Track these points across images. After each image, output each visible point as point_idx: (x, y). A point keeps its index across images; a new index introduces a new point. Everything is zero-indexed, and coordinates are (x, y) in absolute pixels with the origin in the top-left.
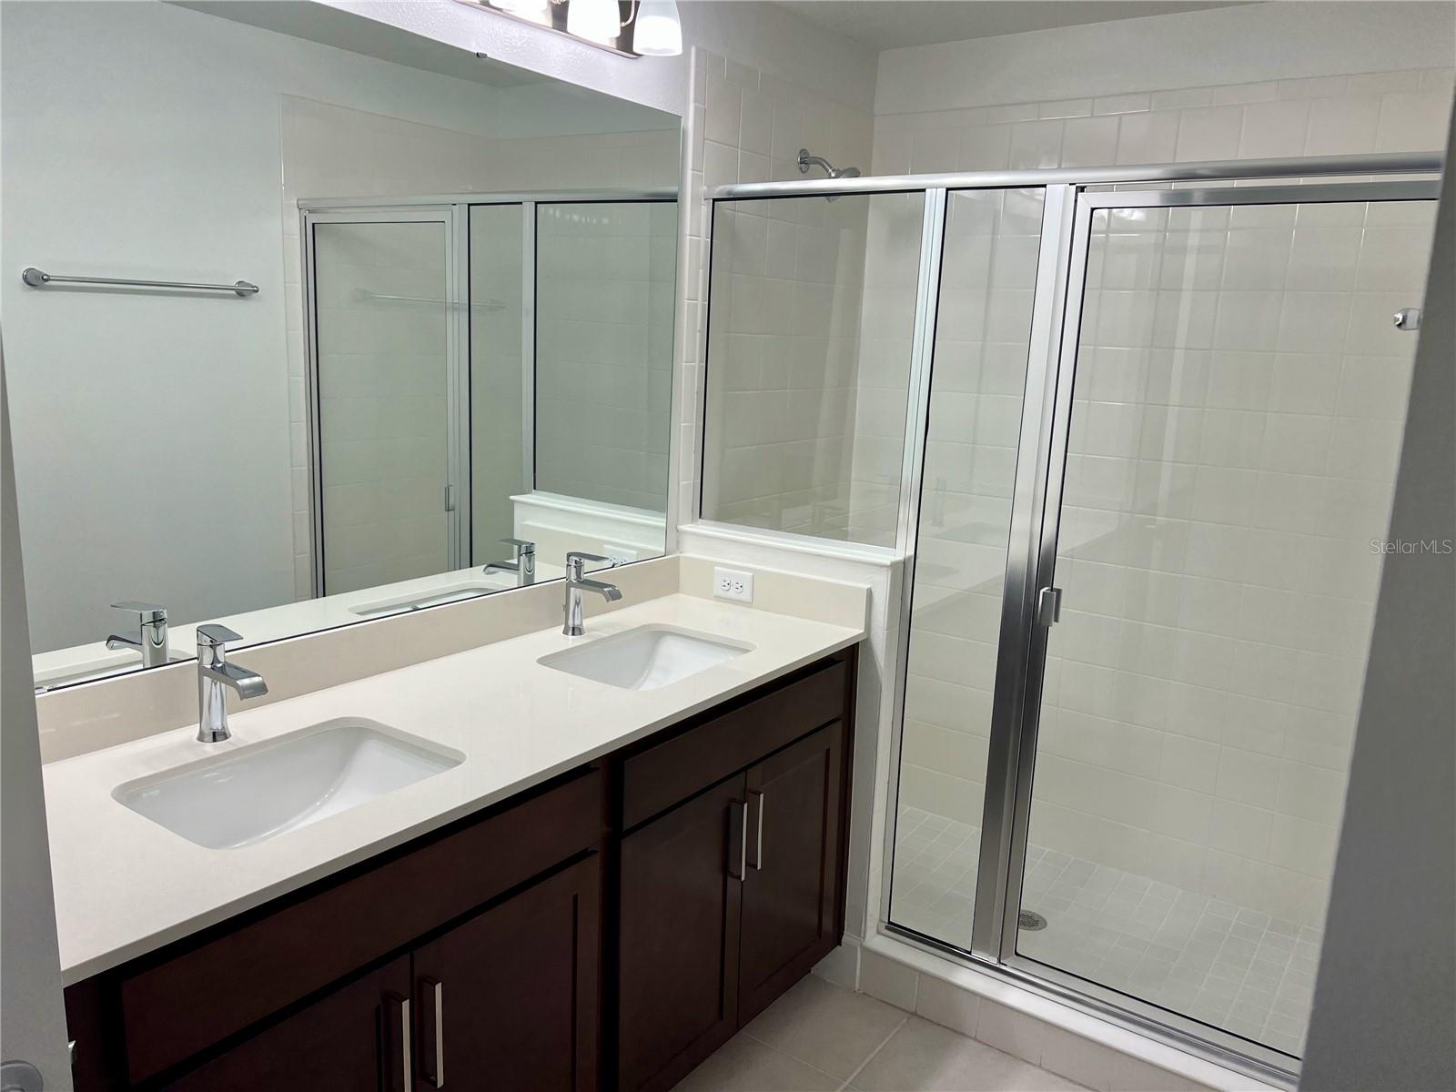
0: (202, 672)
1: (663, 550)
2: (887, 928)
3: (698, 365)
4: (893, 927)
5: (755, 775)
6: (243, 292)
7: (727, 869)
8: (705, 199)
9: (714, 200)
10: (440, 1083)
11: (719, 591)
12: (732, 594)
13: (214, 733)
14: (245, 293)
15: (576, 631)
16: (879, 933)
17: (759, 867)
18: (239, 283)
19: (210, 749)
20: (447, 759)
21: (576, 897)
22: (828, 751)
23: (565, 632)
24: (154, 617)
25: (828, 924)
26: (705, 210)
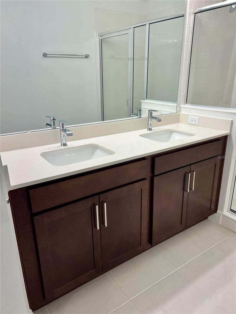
0: (61, 130)
1: (176, 112)
2: (230, 210)
3: (188, 62)
4: (231, 210)
5: (193, 167)
6: (87, 57)
7: (184, 189)
8: (193, 14)
9: (195, 13)
10: (106, 226)
11: (189, 122)
12: (193, 123)
13: (64, 144)
14: (87, 56)
15: (150, 129)
16: (227, 211)
17: (193, 190)
18: (86, 54)
19: (63, 147)
20: (110, 153)
21: (142, 189)
22: (216, 163)
23: (148, 130)
24: (53, 119)
25: (213, 207)
26: (192, 16)
